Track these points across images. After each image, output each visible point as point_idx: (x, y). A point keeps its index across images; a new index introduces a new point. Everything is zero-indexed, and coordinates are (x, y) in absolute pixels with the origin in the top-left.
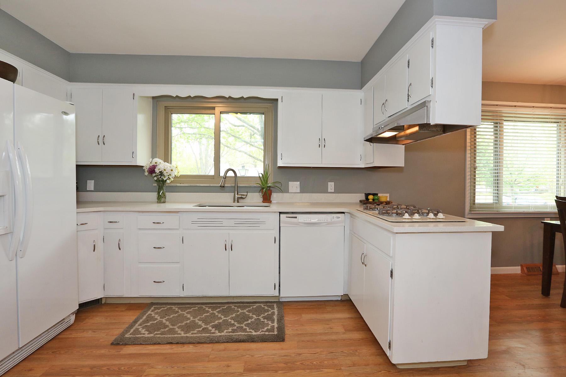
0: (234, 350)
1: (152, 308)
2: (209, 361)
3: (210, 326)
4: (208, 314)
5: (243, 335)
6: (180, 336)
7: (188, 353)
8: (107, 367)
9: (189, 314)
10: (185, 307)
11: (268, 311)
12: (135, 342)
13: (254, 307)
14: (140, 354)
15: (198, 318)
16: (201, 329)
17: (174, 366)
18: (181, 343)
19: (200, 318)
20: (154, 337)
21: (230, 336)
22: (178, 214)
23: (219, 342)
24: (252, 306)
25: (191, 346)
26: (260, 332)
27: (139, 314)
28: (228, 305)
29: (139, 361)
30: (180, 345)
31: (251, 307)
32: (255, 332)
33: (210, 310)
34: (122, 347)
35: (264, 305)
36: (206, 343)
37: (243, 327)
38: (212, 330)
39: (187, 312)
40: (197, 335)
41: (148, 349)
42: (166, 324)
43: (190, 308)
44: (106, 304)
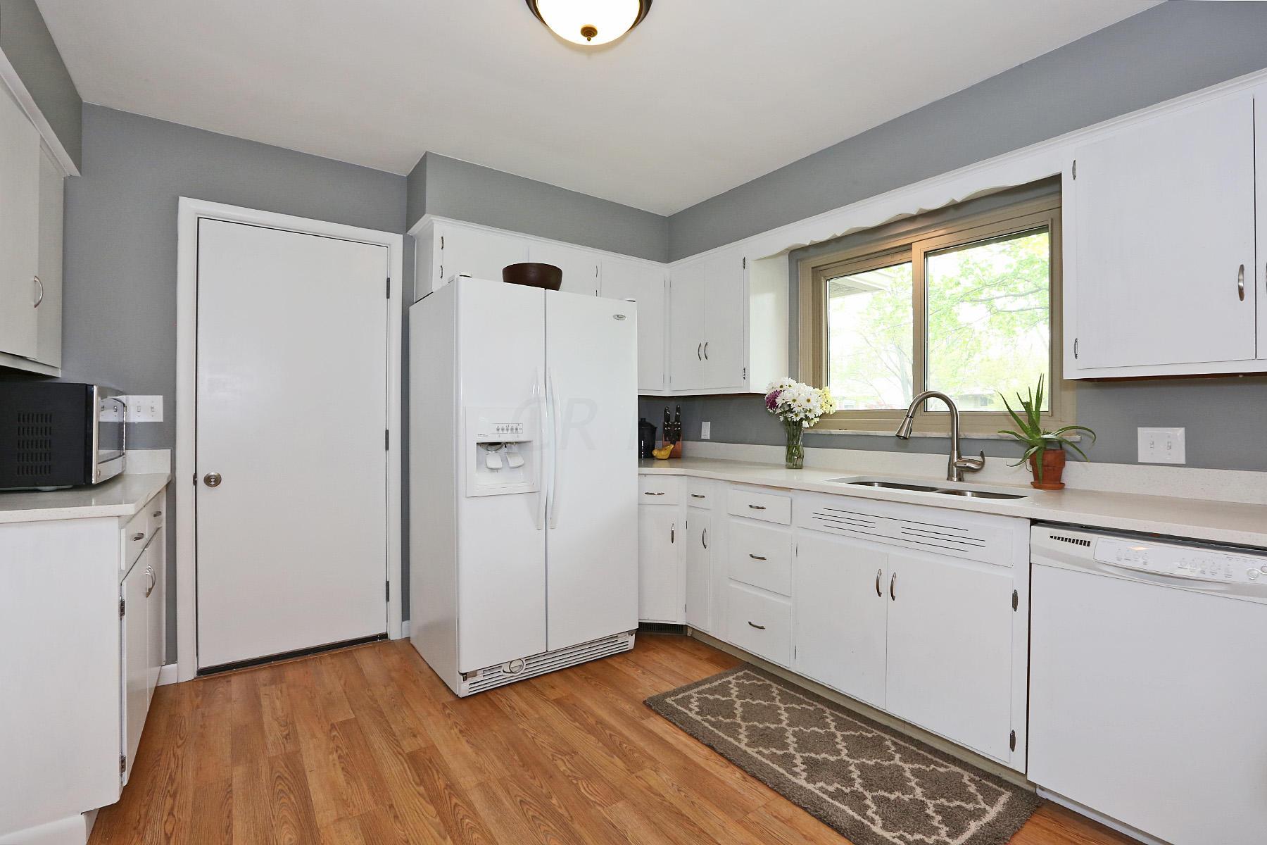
0: (803, 835)
1: (741, 674)
2: (740, 822)
3: (801, 756)
4: (822, 731)
5: (848, 816)
6: (736, 743)
7: (723, 782)
8: (612, 733)
9: (788, 713)
10: (793, 696)
11: (970, 798)
12: (671, 716)
13: (942, 770)
14: (661, 738)
15: (797, 729)
16: (780, 752)
17: (683, 789)
18: (726, 758)
19: (800, 730)
20: (699, 722)
21: (819, 798)
22: (790, 494)
23: (788, 799)
24: (936, 764)
25: (738, 774)
26: (894, 835)
27: (717, 673)
28: (879, 733)
29: (650, 749)
30: (725, 761)
31: (932, 766)
32: (884, 827)
33: (833, 724)
34: (652, 714)
35: (971, 780)
36: (766, 784)
37: (865, 798)
38: (797, 766)
39: (788, 708)
40: (764, 760)
41: (676, 738)
42: (735, 711)
43: (800, 702)
44: (692, 639)
